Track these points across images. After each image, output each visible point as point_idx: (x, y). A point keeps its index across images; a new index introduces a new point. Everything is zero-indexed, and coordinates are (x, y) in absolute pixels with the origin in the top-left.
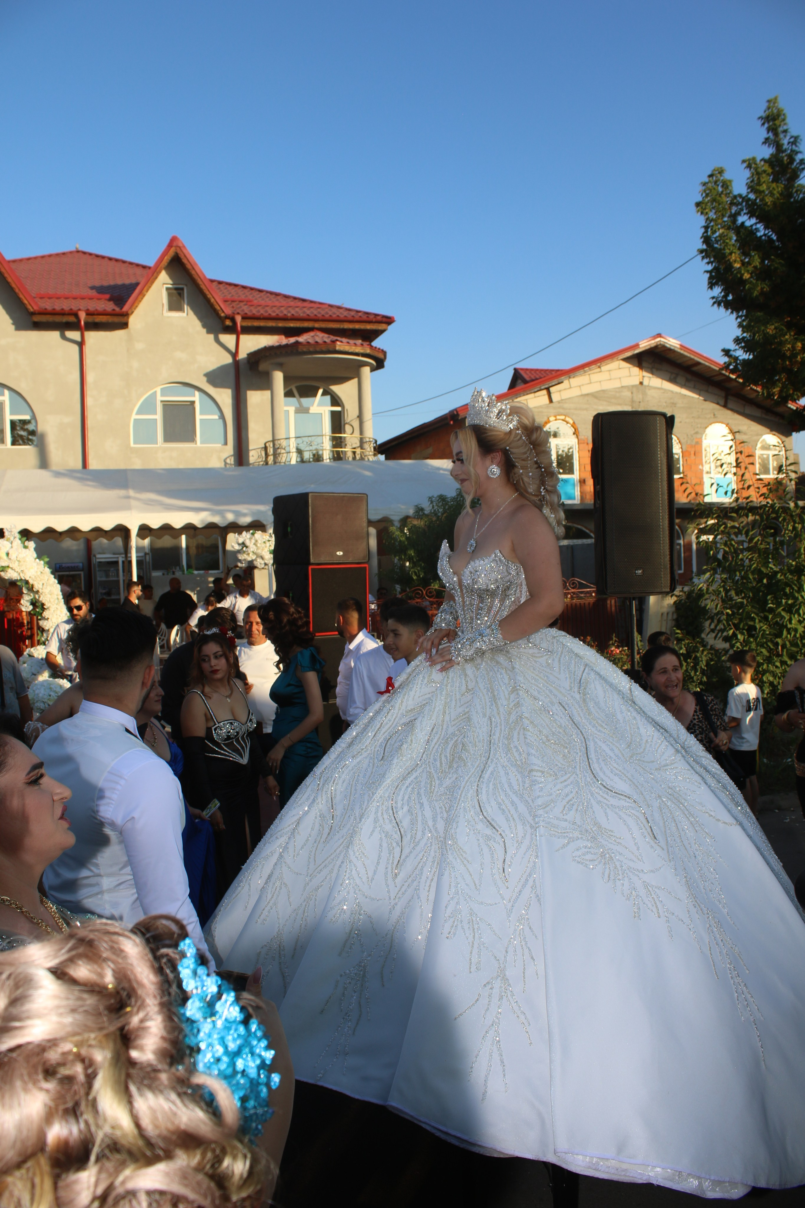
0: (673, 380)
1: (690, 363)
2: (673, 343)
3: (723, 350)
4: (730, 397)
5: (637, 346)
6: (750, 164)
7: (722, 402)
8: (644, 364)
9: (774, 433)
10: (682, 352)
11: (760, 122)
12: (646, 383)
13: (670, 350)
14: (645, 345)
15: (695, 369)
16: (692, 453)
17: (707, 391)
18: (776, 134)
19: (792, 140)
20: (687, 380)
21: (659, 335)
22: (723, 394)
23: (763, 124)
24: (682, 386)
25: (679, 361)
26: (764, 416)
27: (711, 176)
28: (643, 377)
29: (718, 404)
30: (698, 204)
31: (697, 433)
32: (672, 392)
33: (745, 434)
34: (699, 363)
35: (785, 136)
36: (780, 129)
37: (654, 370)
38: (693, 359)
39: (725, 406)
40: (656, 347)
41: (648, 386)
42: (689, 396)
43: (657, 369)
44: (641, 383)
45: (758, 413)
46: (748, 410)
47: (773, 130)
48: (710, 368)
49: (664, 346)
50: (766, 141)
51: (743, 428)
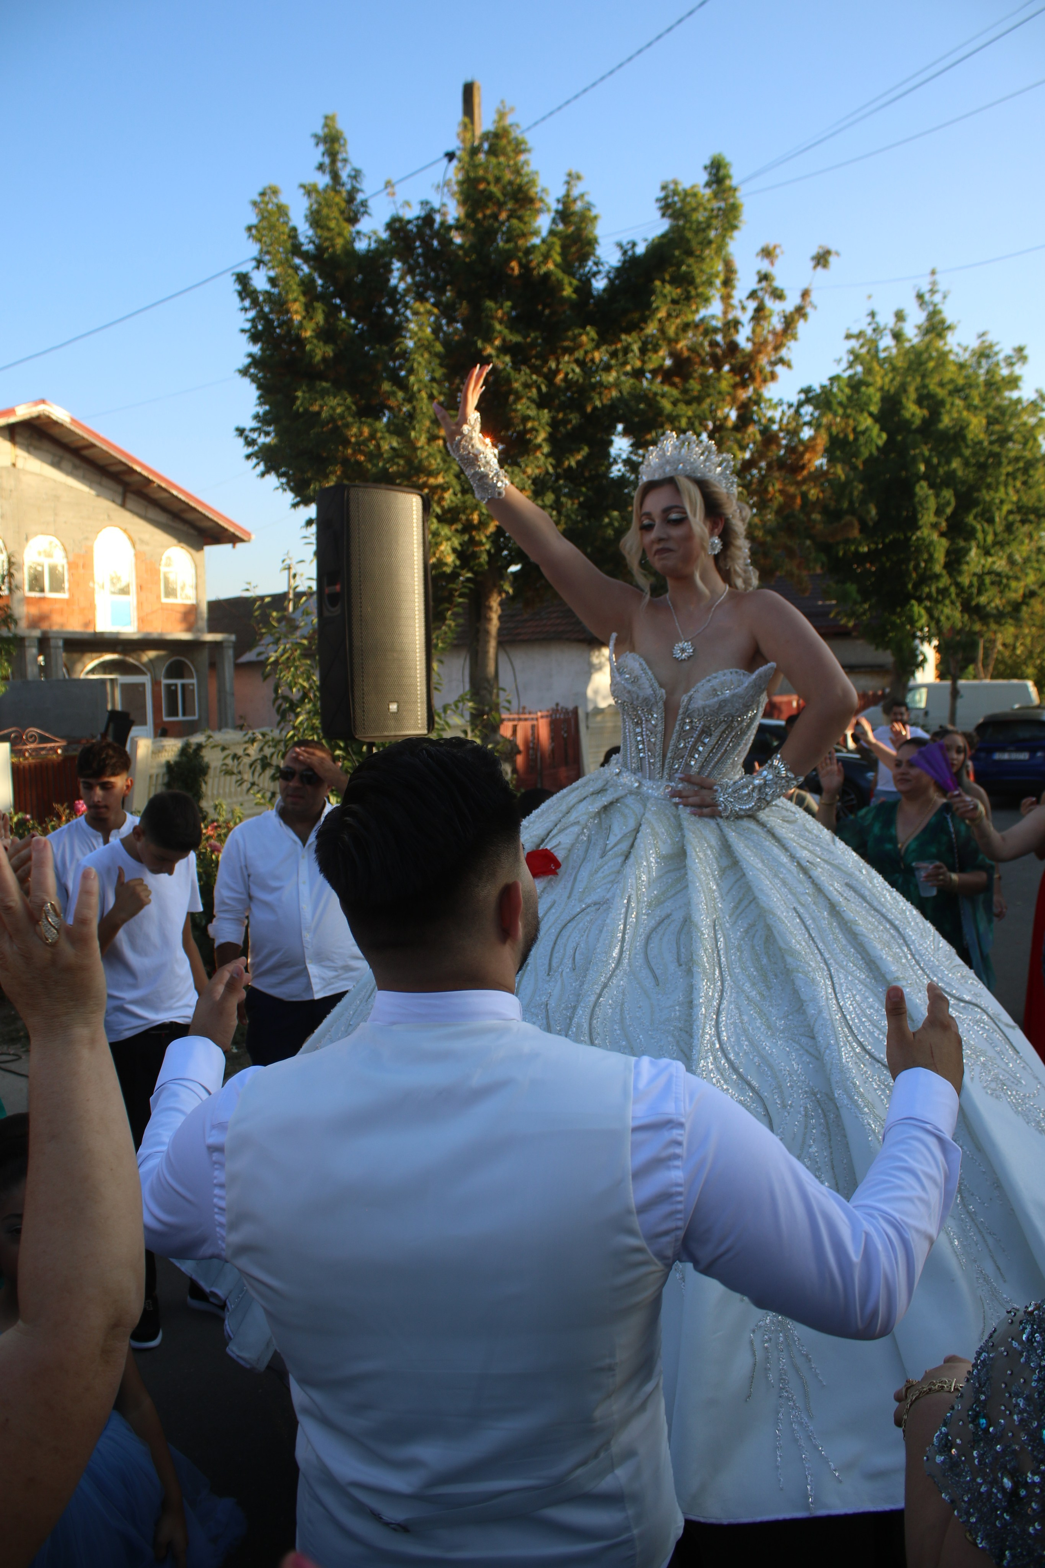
0: (56, 465)
1: (81, 443)
2: (60, 414)
3: (238, 429)
4: (129, 495)
5: (11, 412)
6: (309, 190)
7: (119, 500)
8: (18, 439)
9: (182, 545)
10: (73, 428)
11: (313, 141)
12: (19, 465)
13: (56, 423)
14: (23, 412)
15: (86, 453)
16: (81, 565)
17: (100, 484)
18: (333, 162)
19: (353, 173)
20: (75, 467)
21: (43, 401)
22: (120, 489)
23: (317, 144)
24: (69, 473)
25: (66, 440)
26: (170, 523)
27: (263, 194)
28: (17, 456)
29: (113, 501)
30: (249, 228)
31: (86, 539)
32: (55, 481)
33: (147, 544)
34: (93, 446)
35: (344, 166)
36: (340, 157)
37: (31, 449)
38: (83, 438)
39: (123, 505)
40: (38, 417)
41: (23, 470)
42: (77, 489)
43: (36, 448)
44: (14, 465)
45: (163, 518)
46: (153, 513)
47: (333, 155)
48: (107, 453)
49: (49, 418)
50: (321, 167)
51: (146, 537)
